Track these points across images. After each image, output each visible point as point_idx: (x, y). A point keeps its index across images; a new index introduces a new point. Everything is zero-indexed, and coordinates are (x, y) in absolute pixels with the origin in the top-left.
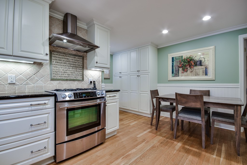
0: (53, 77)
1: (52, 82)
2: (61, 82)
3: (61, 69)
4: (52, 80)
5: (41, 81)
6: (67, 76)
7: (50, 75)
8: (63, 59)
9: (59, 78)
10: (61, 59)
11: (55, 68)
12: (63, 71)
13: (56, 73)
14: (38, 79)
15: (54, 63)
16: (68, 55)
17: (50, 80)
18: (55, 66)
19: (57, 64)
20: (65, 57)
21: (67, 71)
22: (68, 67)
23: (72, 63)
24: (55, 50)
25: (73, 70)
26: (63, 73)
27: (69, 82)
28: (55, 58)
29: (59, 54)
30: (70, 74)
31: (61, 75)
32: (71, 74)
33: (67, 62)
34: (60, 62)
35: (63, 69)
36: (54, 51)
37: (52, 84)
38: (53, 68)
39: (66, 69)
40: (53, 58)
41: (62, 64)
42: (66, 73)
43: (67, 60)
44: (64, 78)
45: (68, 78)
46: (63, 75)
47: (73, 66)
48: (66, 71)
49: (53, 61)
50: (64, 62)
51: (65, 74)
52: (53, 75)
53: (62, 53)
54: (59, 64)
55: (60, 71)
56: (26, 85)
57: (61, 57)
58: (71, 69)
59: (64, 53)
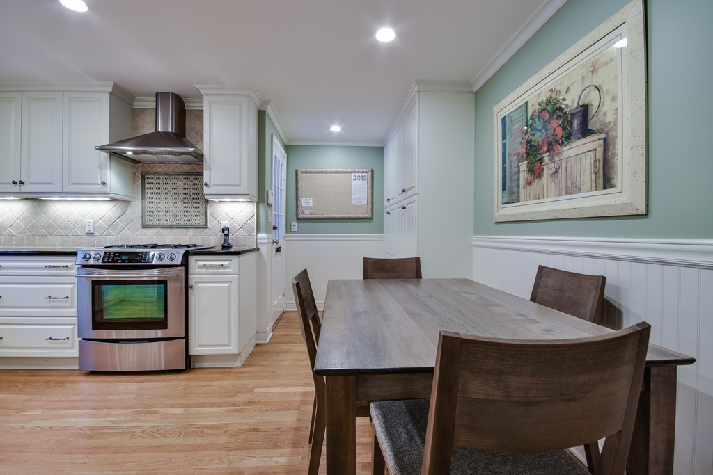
0: (147, 222)
1: (145, 231)
2: (161, 230)
3: (160, 205)
4: (145, 226)
5: (128, 228)
6: (172, 218)
7: (141, 219)
8: (164, 186)
9: (158, 223)
10: (161, 186)
11: (151, 205)
12: (165, 209)
13: (152, 214)
14: (124, 226)
15: (149, 194)
16: (174, 177)
17: (140, 226)
18: (149, 200)
19: (154, 196)
20: (168, 181)
21: (173, 209)
22: (173, 201)
23: (182, 191)
24: (149, 169)
25: (185, 205)
26: (164, 214)
27: (175, 231)
28: (150, 186)
29: (157, 177)
30: (179, 213)
31: (161, 218)
32: (181, 214)
33: (173, 191)
34: (159, 191)
35: (164, 205)
36: (148, 173)
37: (145, 235)
38: (147, 204)
39: (170, 205)
40: (147, 186)
41: (162, 196)
42: (170, 213)
43: (171, 186)
44: (165, 223)
45: (174, 223)
46: (164, 218)
47: (184, 196)
48: (170, 209)
49: (146, 191)
50: (166, 191)
51: (168, 214)
52: (147, 218)
53: (162, 175)
54: (157, 196)
55: (159, 209)
56: (107, 236)
57: (161, 182)
58: (179, 205)
59: (166, 174)
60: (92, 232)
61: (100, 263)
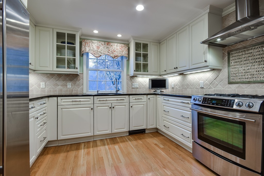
0: (231, 81)
1: (230, 86)
2: (241, 85)
3: (240, 69)
4: (230, 83)
5: (220, 85)
6: (249, 76)
7: (227, 79)
8: (243, 56)
9: (239, 80)
10: (241, 57)
11: (234, 70)
12: (244, 71)
13: (235, 75)
14: (218, 84)
15: (233, 63)
16: (251, 48)
17: (227, 83)
18: (233, 67)
19: (236, 64)
20: (247, 52)
21: (250, 70)
22: (251, 65)
23: (259, 57)
24: (233, 48)
25: (261, 66)
26: (244, 74)
27: (253, 85)
28: (233, 58)
29: (238, 52)
30: (255, 73)
31: (241, 77)
32: (257, 73)
33: (250, 58)
34: (240, 60)
35: (243, 68)
36: (232, 51)
37: (230, 88)
38: (232, 70)
39: (248, 68)
40: (231, 59)
41: (242, 63)
42: (248, 74)
43: (249, 55)
44: (245, 80)
45: (252, 80)
46: (243, 77)
47: (259, 60)
48: (248, 71)
49: (231, 62)
50: (245, 59)
51: (246, 74)
52: (231, 78)
53: (242, 49)
54: (238, 63)
55: (240, 72)
56: (209, 89)
57: (241, 54)
58: (256, 67)
59: (245, 48)
60: (203, 87)
61: (201, 103)
